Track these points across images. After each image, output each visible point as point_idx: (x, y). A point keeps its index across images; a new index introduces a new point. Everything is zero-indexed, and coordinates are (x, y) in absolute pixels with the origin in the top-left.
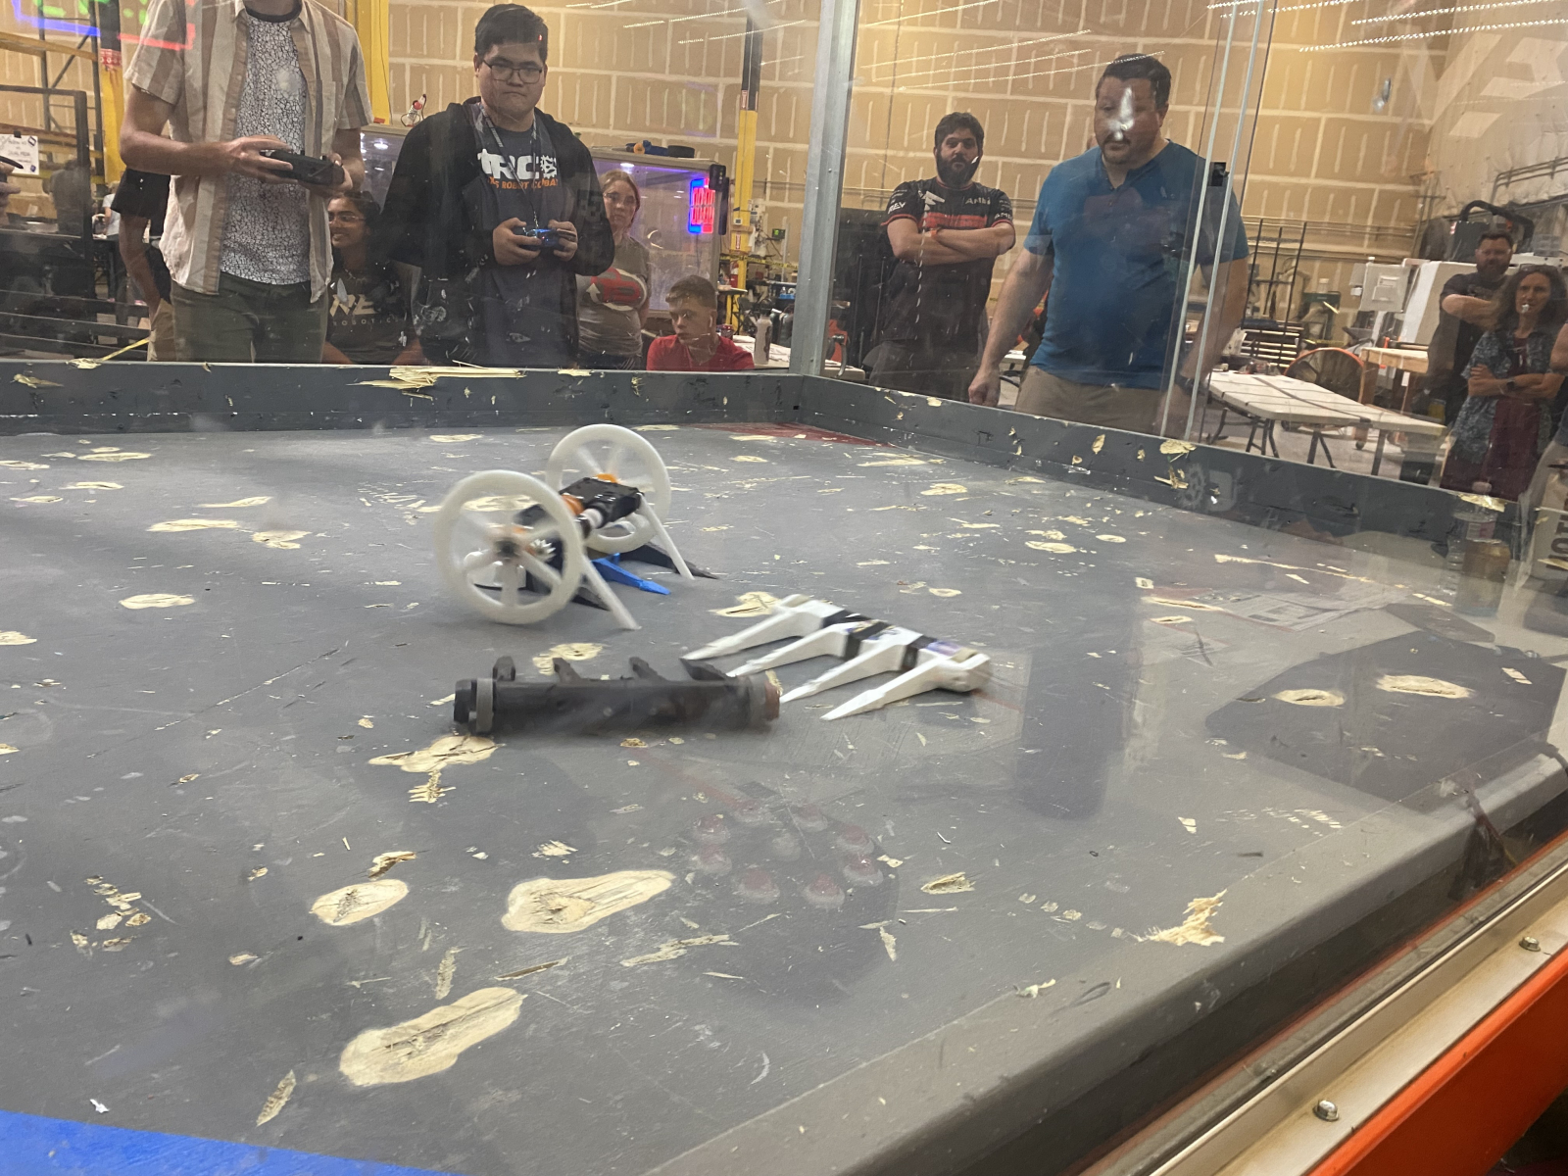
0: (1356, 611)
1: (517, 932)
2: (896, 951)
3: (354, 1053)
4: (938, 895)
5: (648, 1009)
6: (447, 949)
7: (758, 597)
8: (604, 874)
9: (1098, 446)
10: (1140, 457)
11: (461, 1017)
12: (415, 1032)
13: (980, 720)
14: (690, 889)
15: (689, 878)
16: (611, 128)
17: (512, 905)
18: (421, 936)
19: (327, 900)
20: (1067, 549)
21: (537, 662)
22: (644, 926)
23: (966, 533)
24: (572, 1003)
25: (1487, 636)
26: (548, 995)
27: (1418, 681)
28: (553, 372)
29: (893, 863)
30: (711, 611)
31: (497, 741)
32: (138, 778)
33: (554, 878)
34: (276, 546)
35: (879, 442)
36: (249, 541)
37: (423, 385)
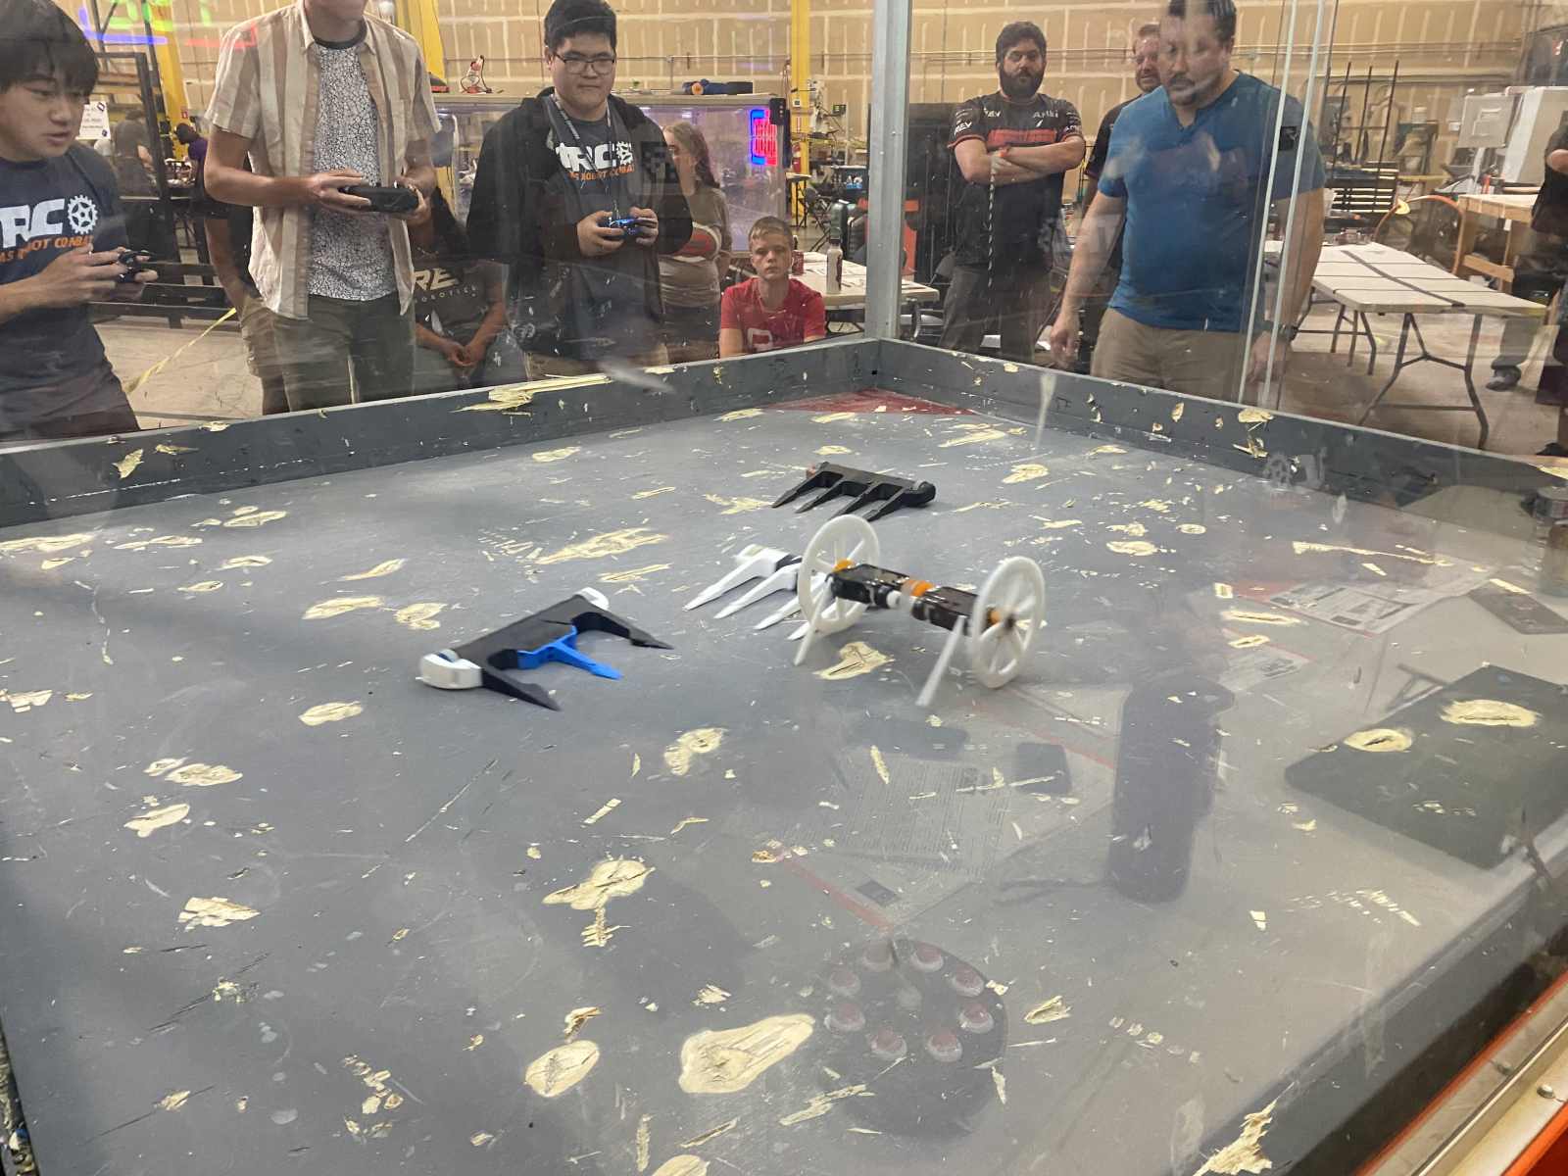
0: (1440, 601)
1: (693, 1094)
2: (1006, 1093)
4: (1040, 1025)
5: (808, 1172)
6: (641, 1117)
7: (857, 649)
8: (755, 1021)
9: (1177, 414)
10: (1218, 425)
13: (1070, 801)
14: (828, 1035)
15: (825, 1019)
17: (685, 1063)
18: (618, 1105)
19: (537, 1067)
20: (1147, 549)
21: (667, 757)
22: (795, 1079)
23: (1048, 536)
24: (745, 1166)
26: (726, 1162)
27: (1485, 706)
29: (1000, 990)
30: (816, 673)
31: (647, 864)
32: (360, 938)
33: (715, 1029)
34: (419, 627)
35: (958, 409)
36: (394, 621)
37: (520, 402)
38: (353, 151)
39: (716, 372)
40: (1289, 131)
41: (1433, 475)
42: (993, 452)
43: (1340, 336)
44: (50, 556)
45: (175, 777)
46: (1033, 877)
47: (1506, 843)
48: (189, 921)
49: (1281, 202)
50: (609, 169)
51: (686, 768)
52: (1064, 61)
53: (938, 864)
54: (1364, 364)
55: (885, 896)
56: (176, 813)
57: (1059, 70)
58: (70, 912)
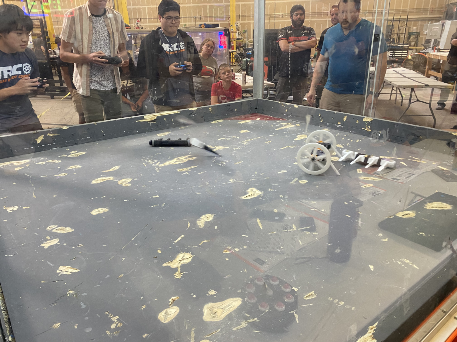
1: (207, 321)
2: (298, 320)
4: (308, 300)
6: (192, 329)
7: (253, 190)
8: (225, 300)
9: (345, 119)
10: (357, 122)
13: (316, 234)
14: (246, 304)
17: (204, 312)
18: (185, 325)
19: (161, 314)
20: (337, 159)
21: (198, 223)
22: (237, 317)
26: (217, 341)
27: (437, 204)
29: (296, 290)
30: (240, 197)
31: (192, 254)
32: (109, 277)
33: (213, 302)
34: (125, 185)
35: (281, 119)
36: (118, 184)
37: (153, 119)
38: (103, 47)
39: (210, 109)
40: (377, 36)
41: (420, 136)
42: (291, 131)
43: (392, 95)
44: (17, 166)
45: (55, 231)
46: (305, 256)
47: (444, 244)
48: (60, 273)
49: (374, 56)
50: (178, 51)
51: (203, 226)
52: (310, 16)
53: (277, 253)
54: (399, 103)
55: (262, 263)
56: (55, 241)
57: (309, 18)
58: (25, 271)
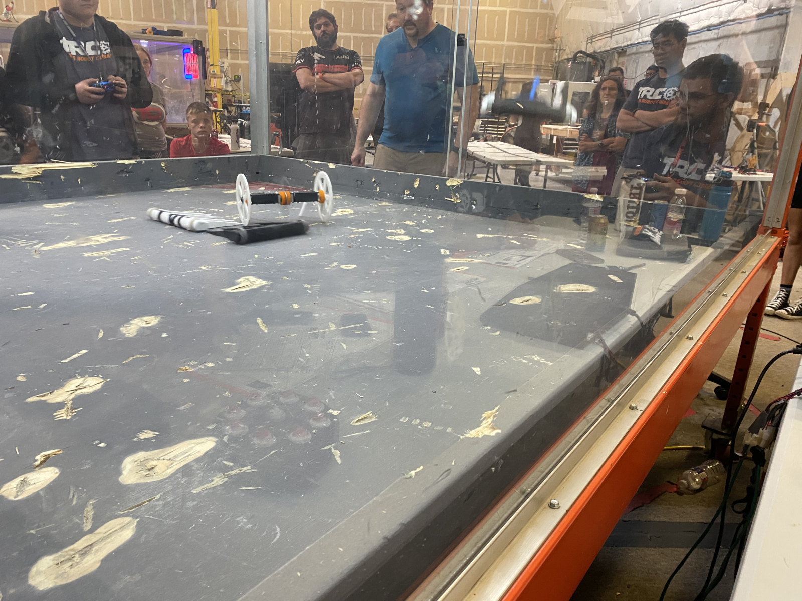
1: (129, 484)
2: (341, 459)
3: (36, 573)
4: (360, 425)
5: (210, 514)
6: (88, 502)
7: (248, 279)
8: (176, 444)
9: (416, 185)
10: (437, 188)
11: (100, 539)
12: (73, 553)
13: (373, 332)
14: (225, 445)
15: (225, 439)
16: (132, 19)
17: (124, 470)
19: (8, 486)
20: (406, 238)
21: (122, 330)
22: (203, 469)
23: (356, 234)
24: (165, 519)
25: (602, 261)
26: (151, 517)
27: (573, 286)
28: (113, 163)
29: (336, 413)
30: (222, 290)
31: (104, 378)
33: (147, 450)
35: (305, 189)
37: (34, 175)
39: (163, 165)
50: (95, 56)
51: (135, 334)
53: (297, 363)
